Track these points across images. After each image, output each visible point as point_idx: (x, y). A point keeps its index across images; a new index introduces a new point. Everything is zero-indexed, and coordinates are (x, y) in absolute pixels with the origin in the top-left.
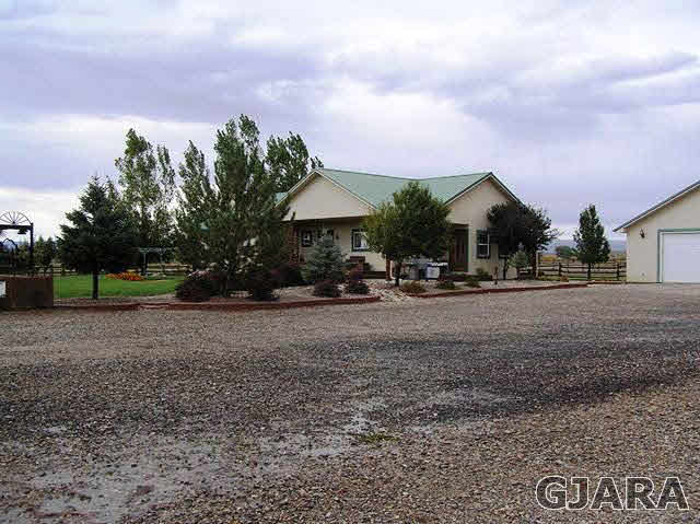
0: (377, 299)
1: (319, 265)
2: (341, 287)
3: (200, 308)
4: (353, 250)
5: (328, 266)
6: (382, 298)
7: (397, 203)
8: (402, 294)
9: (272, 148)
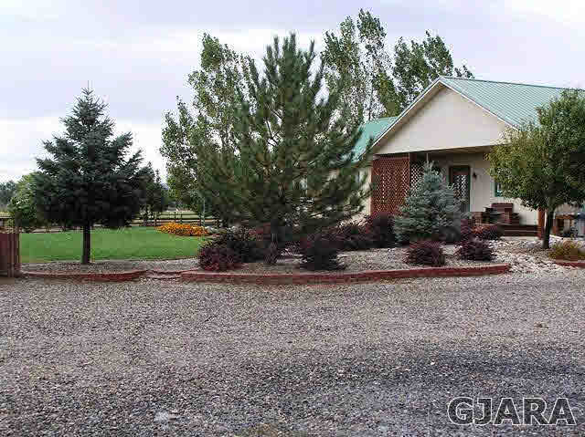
0: (505, 270)
1: (416, 216)
2: (450, 250)
3: (223, 280)
4: (497, 195)
5: (431, 218)
6: (514, 268)
7: (543, 122)
8: (548, 261)
9: (402, 55)
